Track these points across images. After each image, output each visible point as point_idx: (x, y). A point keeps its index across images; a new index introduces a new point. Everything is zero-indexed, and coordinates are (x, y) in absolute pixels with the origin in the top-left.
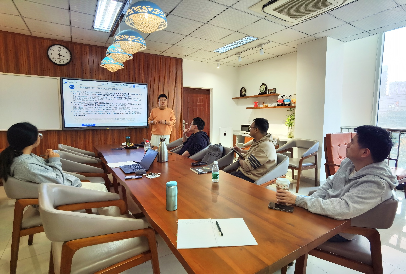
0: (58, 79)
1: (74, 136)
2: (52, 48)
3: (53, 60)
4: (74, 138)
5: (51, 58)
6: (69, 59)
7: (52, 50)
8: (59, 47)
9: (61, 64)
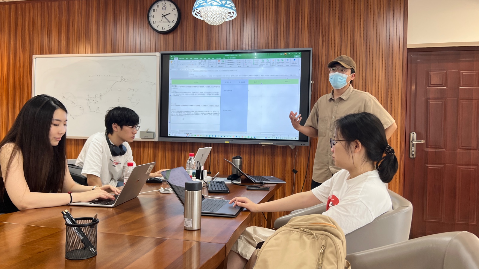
0: (157, 56)
1: (176, 154)
2: (155, 7)
3: (155, 26)
4: (176, 157)
5: (152, 22)
6: (176, 19)
7: (155, 10)
8: (164, 4)
9: (164, 30)
